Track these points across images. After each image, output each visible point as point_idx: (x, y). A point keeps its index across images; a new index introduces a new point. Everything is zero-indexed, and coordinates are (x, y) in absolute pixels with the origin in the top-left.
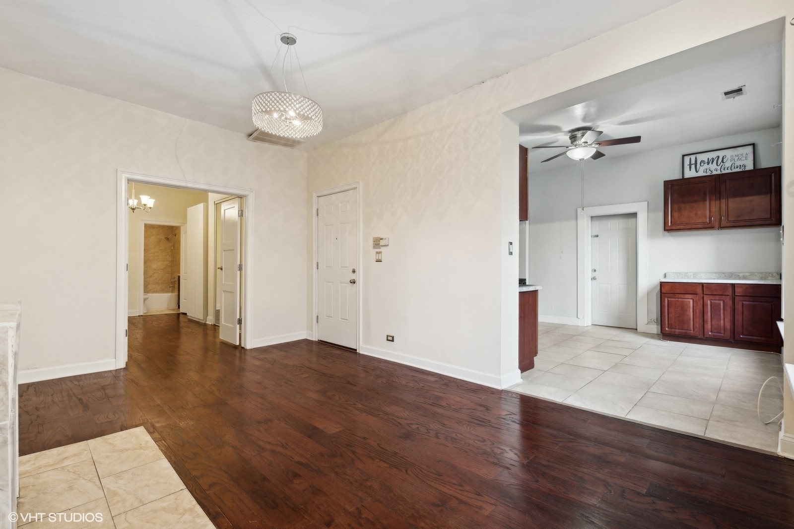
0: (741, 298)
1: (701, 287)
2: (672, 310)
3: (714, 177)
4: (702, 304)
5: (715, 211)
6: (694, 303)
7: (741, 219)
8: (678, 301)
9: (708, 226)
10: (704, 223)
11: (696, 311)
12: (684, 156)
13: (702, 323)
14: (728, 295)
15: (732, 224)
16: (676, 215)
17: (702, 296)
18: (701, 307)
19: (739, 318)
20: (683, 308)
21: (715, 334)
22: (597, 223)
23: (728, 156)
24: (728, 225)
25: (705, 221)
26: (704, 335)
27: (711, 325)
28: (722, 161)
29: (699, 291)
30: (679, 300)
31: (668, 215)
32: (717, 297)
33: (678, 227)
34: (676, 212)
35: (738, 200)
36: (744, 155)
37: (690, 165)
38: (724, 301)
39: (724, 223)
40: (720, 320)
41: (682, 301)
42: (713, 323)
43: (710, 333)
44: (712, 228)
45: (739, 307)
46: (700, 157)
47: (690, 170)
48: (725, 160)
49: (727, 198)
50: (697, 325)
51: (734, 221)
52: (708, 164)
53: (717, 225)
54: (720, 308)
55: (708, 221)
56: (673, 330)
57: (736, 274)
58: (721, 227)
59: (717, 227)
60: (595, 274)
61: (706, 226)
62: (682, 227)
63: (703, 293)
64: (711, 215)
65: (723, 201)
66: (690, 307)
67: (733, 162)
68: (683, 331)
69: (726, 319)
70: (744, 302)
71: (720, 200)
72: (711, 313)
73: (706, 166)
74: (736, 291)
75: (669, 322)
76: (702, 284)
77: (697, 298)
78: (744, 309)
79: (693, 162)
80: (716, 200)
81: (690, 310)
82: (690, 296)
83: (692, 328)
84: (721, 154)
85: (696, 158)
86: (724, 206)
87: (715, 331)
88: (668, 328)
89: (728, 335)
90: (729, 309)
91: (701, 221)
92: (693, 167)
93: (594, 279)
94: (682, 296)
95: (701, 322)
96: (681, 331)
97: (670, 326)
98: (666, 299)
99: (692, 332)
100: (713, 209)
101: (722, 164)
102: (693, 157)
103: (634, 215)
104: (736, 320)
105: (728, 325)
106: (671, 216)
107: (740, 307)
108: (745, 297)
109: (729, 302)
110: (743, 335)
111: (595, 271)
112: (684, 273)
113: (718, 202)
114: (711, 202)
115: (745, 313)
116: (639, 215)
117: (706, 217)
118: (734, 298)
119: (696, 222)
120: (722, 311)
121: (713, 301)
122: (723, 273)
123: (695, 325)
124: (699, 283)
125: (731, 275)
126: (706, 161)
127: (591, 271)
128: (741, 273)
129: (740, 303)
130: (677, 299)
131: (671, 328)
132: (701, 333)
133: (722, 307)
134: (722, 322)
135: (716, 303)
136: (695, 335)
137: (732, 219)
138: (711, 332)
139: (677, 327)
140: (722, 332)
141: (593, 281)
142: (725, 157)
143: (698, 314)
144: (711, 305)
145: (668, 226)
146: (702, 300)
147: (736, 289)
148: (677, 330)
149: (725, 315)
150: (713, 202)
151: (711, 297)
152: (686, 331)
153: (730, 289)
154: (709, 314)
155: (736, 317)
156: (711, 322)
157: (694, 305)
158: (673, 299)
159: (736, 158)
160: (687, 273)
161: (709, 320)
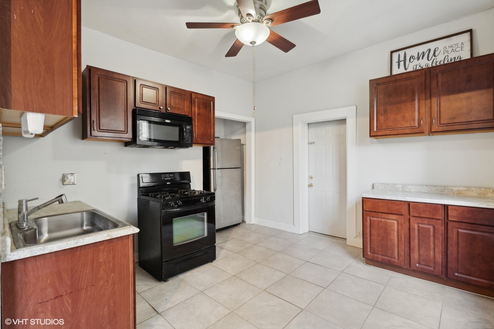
0: (456, 225)
1: (407, 206)
2: (374, 232)
3: (423, 72)
4: (408, 227)
5: (425, 112)
6: (399, 226)
7: (456, 121)
8: (381, 221)
9: (417, 132)
10: (413, 127)
11: (401, 237)
12: (392, 52)
13: (408, 251)
14: (439, 219)
15: (445, 128)
16: (382, 118)
17: (408, 218)
18: (407, 230)
19: (452, 249)
20: (386, 230)
21: (423, 267)
22: (314, 130)
23: (441, 49)
24: (440, 129)
25: (413, 125)
26: (410, 266)
27: (419, 255)
28: (434, 55)
29: (405, 210)
30: (383, 220)
31: (374, 119)
32: (426, 221)
33: (384, 133)
34: (382, 115)
35: (452, 97)
36: (459, 45)
37: (399, 62)
38: (434, 227)
39: (435, 128)
40: (430, 249)
41: (385, 222)
42: (421, 253)
43: (417, 265)
44: (421, 133)
45: (453, 236)
46: (409, 52)
47: (399, 68)
48: (437, 53)
49: (439, 96)
50: (402, 253)
51: (447, 125)
52: (418, 59)
53: (427, 129)
54: (430, 234)
55: (416, 124)
56: (376, 255)
57: (449, 188)
58: (432, 132)
59: (427, 132)
60: (312, 181)
61: (414, 131)
62: (388, 132)
63: (409, 214)
64: (421, 116)
65: (435, 100)
66: (394, 230)
67: (446, 54)
68: (386, 258)
69: (437, 250)
70: (460, 231)
71: (431, 98)
72: (419, 240)
73: (416, 62)
74: (449, 214)
75: (372, 245)
76: (409, 203)
77: (402, 219)
78: (460, 239)
79: (402, 58)
80: (426, 99)
81: (394, 234)
82: (394, 217)
83: (396, 256)
84: (432, 46)
85: (405, 54)
86: (436, 106)
87: (423, 263)
88: (371, 252)
89: (439, 269)
90: (440, 238)
91: (409, 125)
92: (402, 63)
93: (310, 185)
94: (386, 216)
95: (407, 249)
96: (384, 257)
97: (373, 251)
98: (368, 218)
99: (396, 260)
100: (423, 110)
101: (434, 58)
102: (402, 53)
103: (343, 121)
104: (449, 252)
105: (439, 258)
106: (377, 120)
107: (455, 236)
108: (460, 224)
109: (441, 228)
110: (458, 273)
111: (312, 178)
112: (392, 184)
113: (428, 102)
114: (421, 102)
115: (461, 244)
116: (348, 121)
117: (414, 120)
118: (447, 223)
119: (404, 126)
120: (432, 239)
121: (421, 225)
122: (435, 186)
123: (400, 252)
124: (404, 201)
125: (443, 191)
126: (416, 56)
127: (308, 178)
128: (456, 187)
129: (455, 230)
130: (380, 219)
131: (374, 253)
132: (406, 262)
133: (432, 234)
134: (432, 252)
135: (424, 228)
136: (399, 264)
137: (445, 122)
138: (419, 263)
139: (380, 253)
140: (432, 265)
141: (310, 188)
142: (437, 49)
143: (403, 239)
144: (419, 230)
145: (374, 131)
146: (408, 222)
147: (449, 212)
148: (380, 256)
149: (436, 244)
150: (423, 102)
151: (419, 220)
152: (389, 259)
153: (442, 212)
154: (416, 241)
155: (450, 248)
156: (419, 250)
157: (399, 228)
158: (375, 219)
159: (450, 49)
160: (395, 184)
161: (417, 248)
